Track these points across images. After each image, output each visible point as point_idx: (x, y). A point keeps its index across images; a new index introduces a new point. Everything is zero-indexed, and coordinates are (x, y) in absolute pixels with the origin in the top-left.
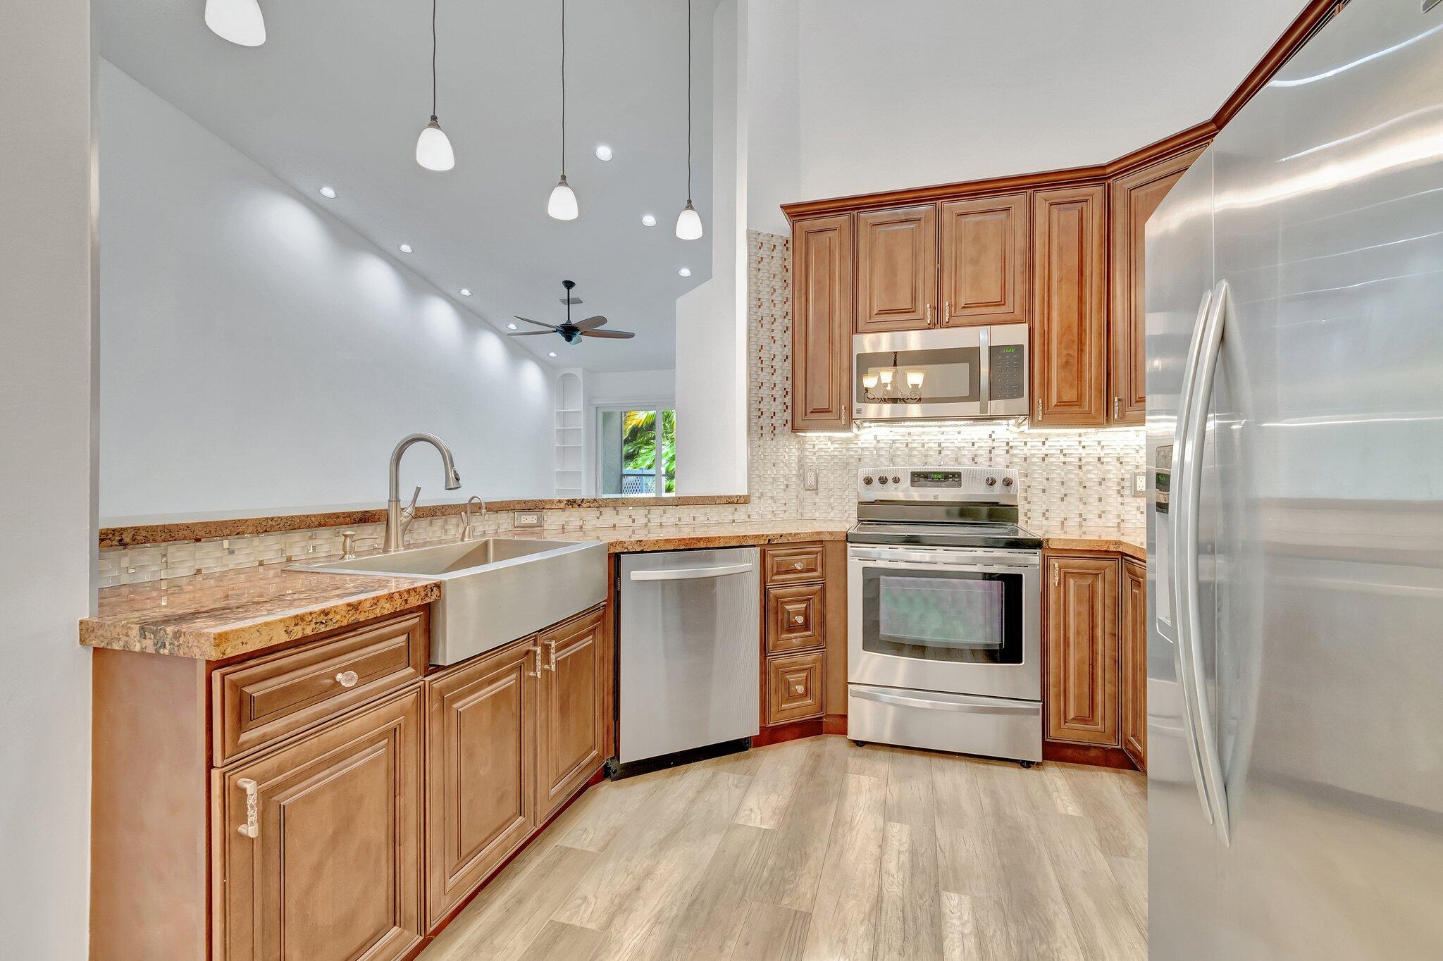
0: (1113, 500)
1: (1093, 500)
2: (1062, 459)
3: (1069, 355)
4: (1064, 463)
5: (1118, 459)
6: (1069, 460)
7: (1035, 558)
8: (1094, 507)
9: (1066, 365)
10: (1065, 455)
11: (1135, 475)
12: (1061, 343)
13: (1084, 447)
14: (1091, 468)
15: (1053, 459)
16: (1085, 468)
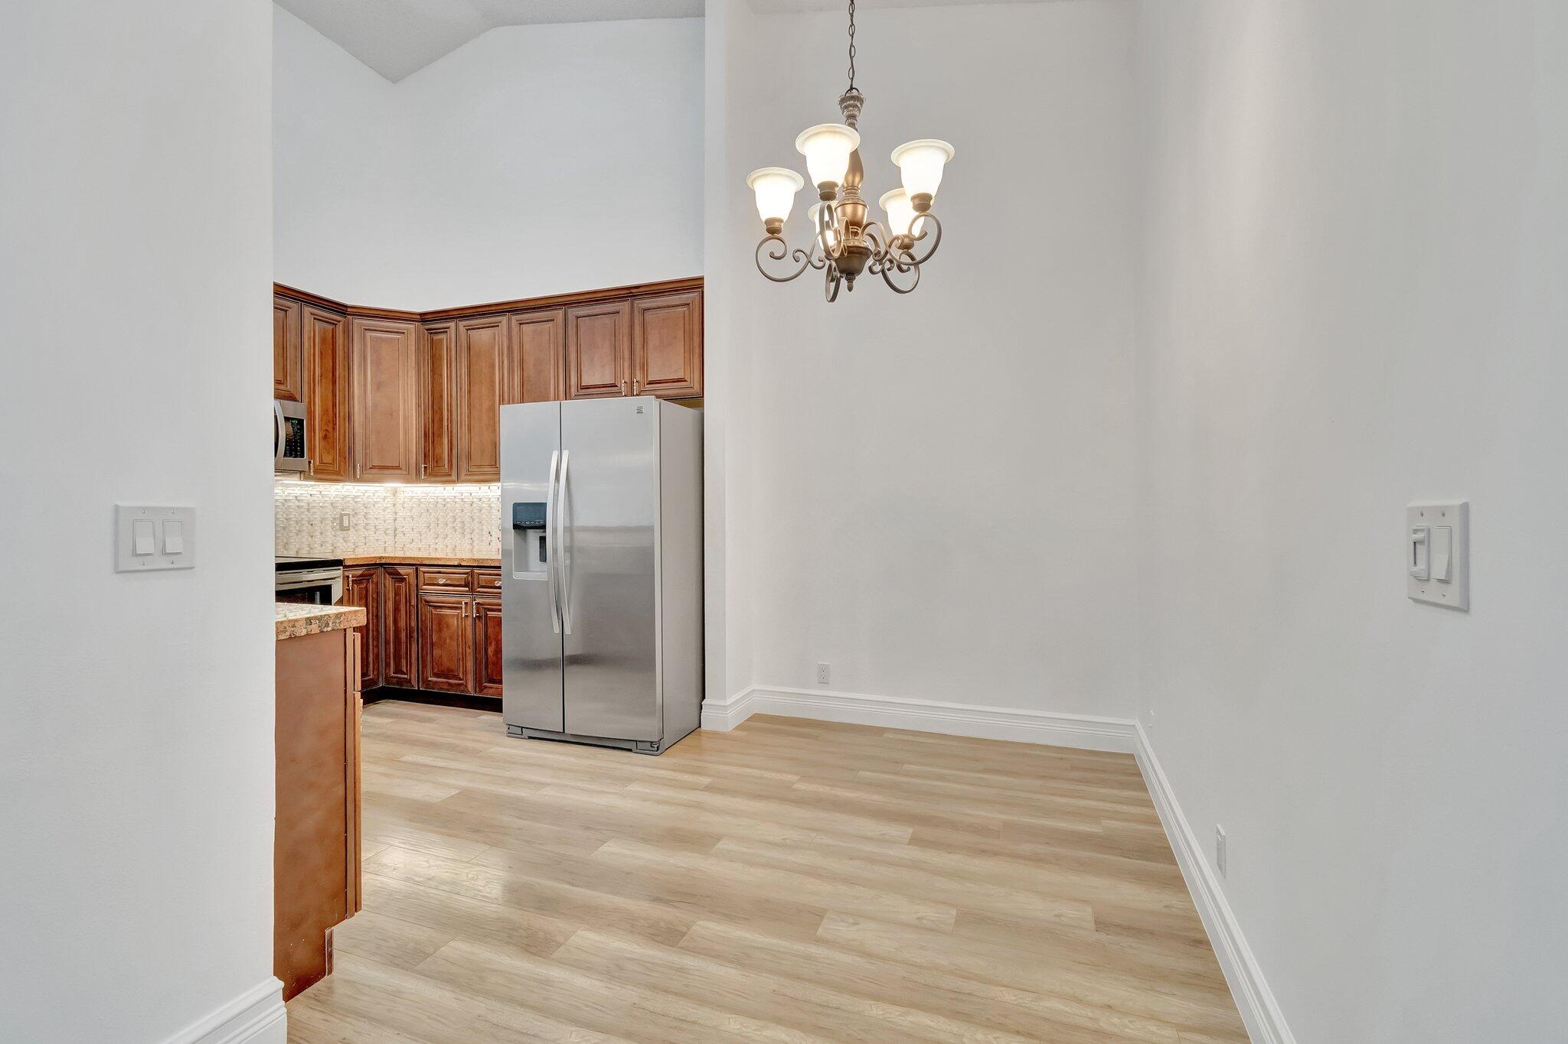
0: (330, 533)
1: (317, 534)
2: (297, 503)
3: (327, 430)
4: (298, 507)
5: (332, 504)
6: (302, 504)
7: (338, 572)
8: (318, 539)
9: (325, 437)
10: (298, 501)
11: (342, 516)
12: (322, 421)
13: (311, 495)
14: (315, 510)
15: (291, 504)
16: (312, 511)
